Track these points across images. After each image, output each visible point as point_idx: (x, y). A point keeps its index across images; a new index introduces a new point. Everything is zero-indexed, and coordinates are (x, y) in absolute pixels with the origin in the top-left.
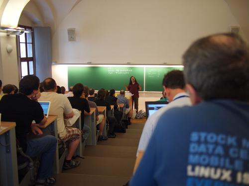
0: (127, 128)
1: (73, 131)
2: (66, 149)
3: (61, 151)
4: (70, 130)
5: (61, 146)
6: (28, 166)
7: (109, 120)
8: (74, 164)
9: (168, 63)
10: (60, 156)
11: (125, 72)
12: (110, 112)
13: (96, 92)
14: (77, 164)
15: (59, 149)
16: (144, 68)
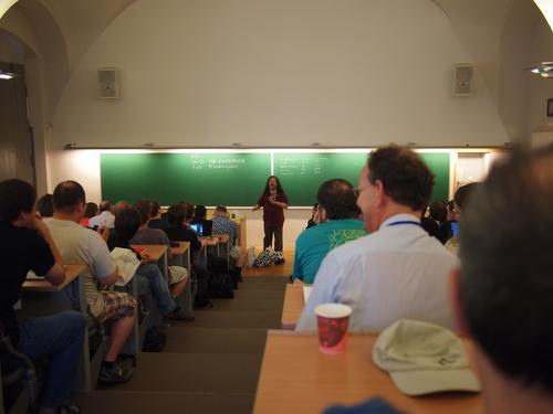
0: (236, 288)
1: (119, 298)
2: (104, 339)
3: (95, 342)
4: (112, 296)
5: (93, 331)
6: (24, 377)
7: (196, 273)
8: (120, 373)
9: (323, 145)
10: (92, 353)
11: (228, 164)
12: (198, 254)
13: (164, 209)
14: (128, 375)
15: (91, 338)
16: (270, 154)
